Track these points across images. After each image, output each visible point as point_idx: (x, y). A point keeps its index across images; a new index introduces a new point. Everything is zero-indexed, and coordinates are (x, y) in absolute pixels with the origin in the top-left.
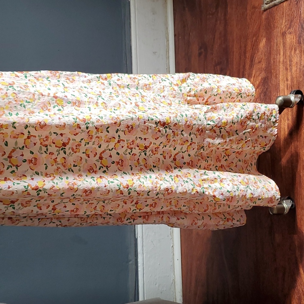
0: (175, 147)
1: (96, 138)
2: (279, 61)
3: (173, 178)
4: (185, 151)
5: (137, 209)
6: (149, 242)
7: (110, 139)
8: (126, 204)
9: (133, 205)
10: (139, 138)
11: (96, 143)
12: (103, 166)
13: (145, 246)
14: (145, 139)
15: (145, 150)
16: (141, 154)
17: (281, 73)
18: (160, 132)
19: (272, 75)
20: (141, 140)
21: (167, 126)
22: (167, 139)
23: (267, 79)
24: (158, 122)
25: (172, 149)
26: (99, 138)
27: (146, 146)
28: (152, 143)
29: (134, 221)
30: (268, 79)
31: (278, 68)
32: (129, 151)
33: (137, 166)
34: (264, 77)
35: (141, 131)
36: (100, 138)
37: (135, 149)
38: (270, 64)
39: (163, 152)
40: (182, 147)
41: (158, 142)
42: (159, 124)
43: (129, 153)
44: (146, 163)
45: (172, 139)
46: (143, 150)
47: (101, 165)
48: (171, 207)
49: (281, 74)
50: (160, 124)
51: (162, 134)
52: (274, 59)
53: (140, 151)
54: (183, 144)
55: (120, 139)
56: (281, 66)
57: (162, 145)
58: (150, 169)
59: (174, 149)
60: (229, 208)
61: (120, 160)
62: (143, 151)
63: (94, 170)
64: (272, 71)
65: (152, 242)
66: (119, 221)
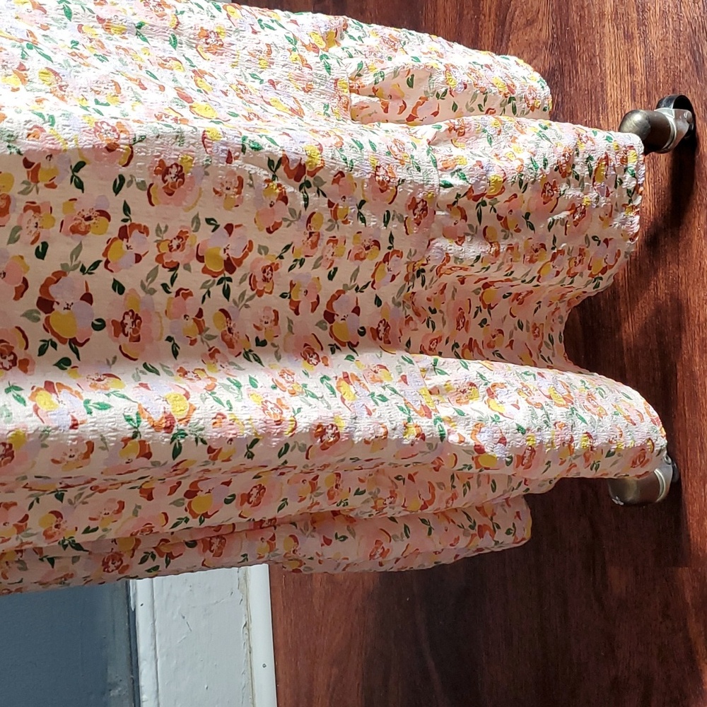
0: (334, 266)
1: (25, 209)
2: (602, 15)
3: (334, 383)
4: (366, 286)
5: (190, 517)
6: (175, 617)
7: (89, 219)
8: (150, 498)
9: (177, 503)
10: (208, 221)
11: (26, 236)
12: (55, 340)
13: (160, 634)
14: (229, 228)
15: (227, 275)
16: (209, 293)
17: (607, 49)
18: (286, 203)
19: (578, 60)
20: (213, 231)
21: (308, 178)
22: (311, 234)
23: (557, 73)
24: (280, 161)
25: (322, 273)
26: (37, 210)
27: (229, 258)
28: (255, 247)
29: (168, 563)
30: (562, 74)
31: (597, 37)
32: (165, 276)
33: (195, 340)
34: (547, 67)
35: (217, 192)
36: (45, 212)
37: (187, 267)
38: (567, 25)
39: (292, 285)
40: (358, 270)
41: (275, 243)
42: (282, 167)
43: (164, 286)
44: (230, 330)
45: (326, 236)
46: (219, 273)
47: (48, 336)
48: (316, 499)
49: (608, 53)
50: (287, 169)
51: (292, 212)
52: (583, 8)
53: (208, 277)
54: (362, 256)
55: (128, 224)
56: (606, 30)
57: (289, 258)
58: (246, 353)
59: (331, 277)
60: (494, 490)
61: (127, 313)
62: (217, 279)
63: (15, 358)
64: (578, 48)
65: (184, 617)
66: (112, 567)
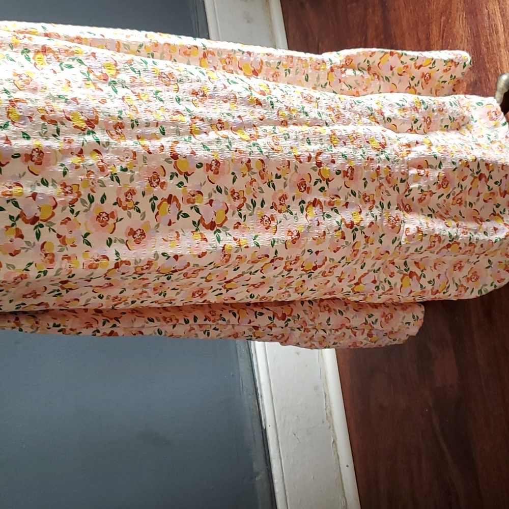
2: (499, 45)
6: (289, 434)
13: (281, 444)
19: (489, 73)
22: (354, 250)
23: (478, 83)
28: (328, 259)
30: (481, 82)
31: (498, 58)
34: (472, 80)
38: (481, 54)
41: (337, 257)
49: (505, 66)
52: (488, 43)
56: (502, 53)
57: (344, 261)
64: (488, 66)
65: (295, 435)
